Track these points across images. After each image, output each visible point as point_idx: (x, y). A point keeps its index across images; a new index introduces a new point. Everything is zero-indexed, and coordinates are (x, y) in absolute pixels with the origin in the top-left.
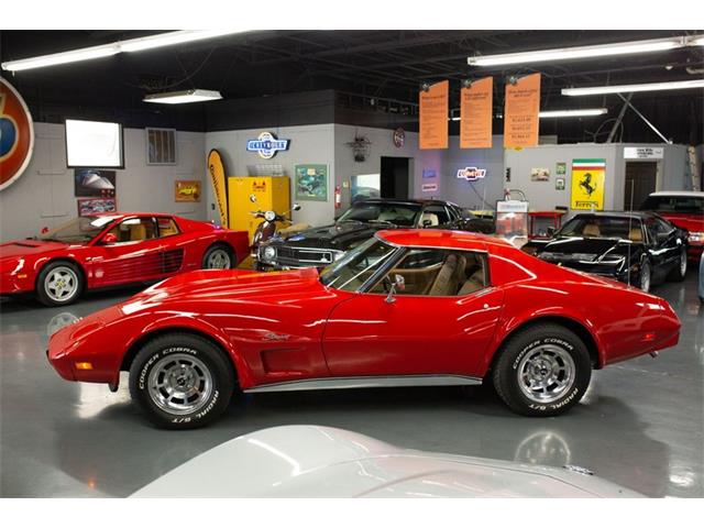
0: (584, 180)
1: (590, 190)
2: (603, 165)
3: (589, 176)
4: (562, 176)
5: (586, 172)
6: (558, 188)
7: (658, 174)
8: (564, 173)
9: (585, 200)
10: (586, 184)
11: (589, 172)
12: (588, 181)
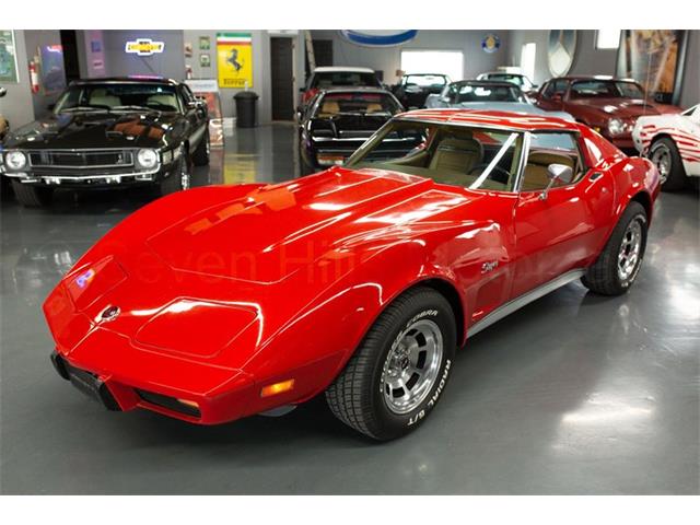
0: (231, 55)
1: (238, 67)
2: (248, 39)
3: (235, 51)
4: (207, 51)
5: (232, 47)
6: (203, 65)
7: (294, 51)
8: (208, 48)
9: (234, 77)
10: (233, 60)
11: (236, 47)
12: (235, 57)
